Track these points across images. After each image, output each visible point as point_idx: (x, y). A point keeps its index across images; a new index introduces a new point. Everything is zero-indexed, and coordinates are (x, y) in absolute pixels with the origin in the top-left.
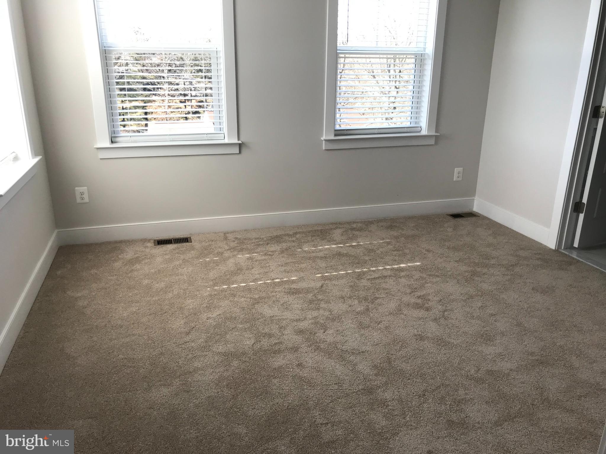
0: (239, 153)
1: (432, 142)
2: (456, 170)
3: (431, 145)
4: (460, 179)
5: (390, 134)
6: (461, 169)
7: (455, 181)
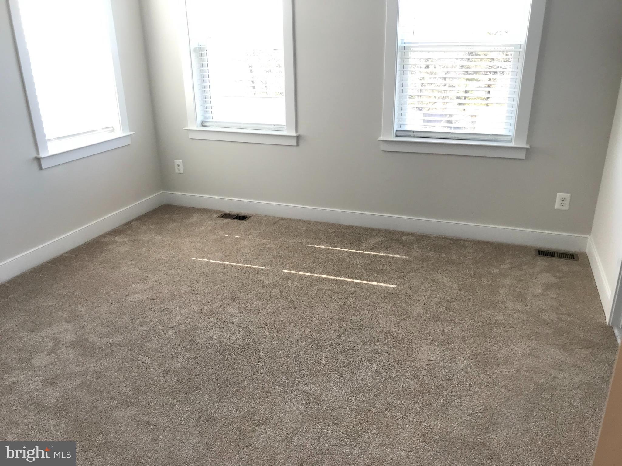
0: (297, 146)
1: (522, 155)
2: (560, 195)
3: (520, 159)
4: (566, 207)
5: (453, 140)
6: (567, 195)
7: (556, 209)
